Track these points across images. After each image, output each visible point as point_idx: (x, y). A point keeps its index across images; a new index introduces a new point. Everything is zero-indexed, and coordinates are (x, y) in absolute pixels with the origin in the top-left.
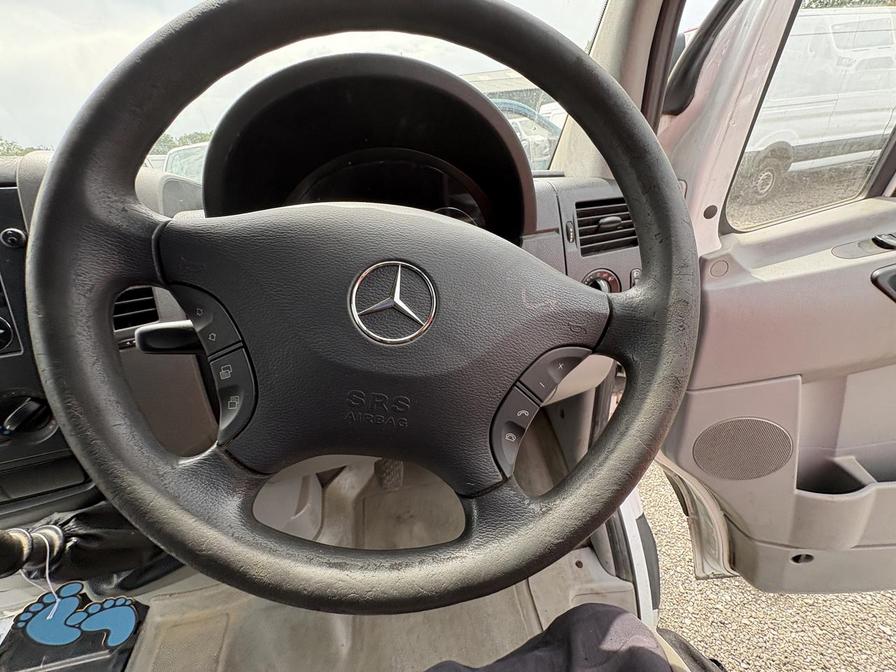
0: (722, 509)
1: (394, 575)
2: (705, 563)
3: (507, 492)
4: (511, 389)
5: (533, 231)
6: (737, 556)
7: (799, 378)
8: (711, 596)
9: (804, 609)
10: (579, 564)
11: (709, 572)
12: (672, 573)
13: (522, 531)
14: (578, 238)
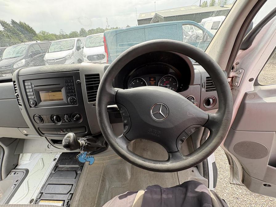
0: (242, 165)
1: (154, 164)
2: (234, 180)
3: (178, 154)
4: (182, 132)
5: (193, 84)
6: (245, 180)
7: (275, 133)
8: (235, 190)
9: (268, 201)
10: (193, 171)
11: (235, 182)
12: (223, 180)
13: (181, 162)
14: (206, 87)
